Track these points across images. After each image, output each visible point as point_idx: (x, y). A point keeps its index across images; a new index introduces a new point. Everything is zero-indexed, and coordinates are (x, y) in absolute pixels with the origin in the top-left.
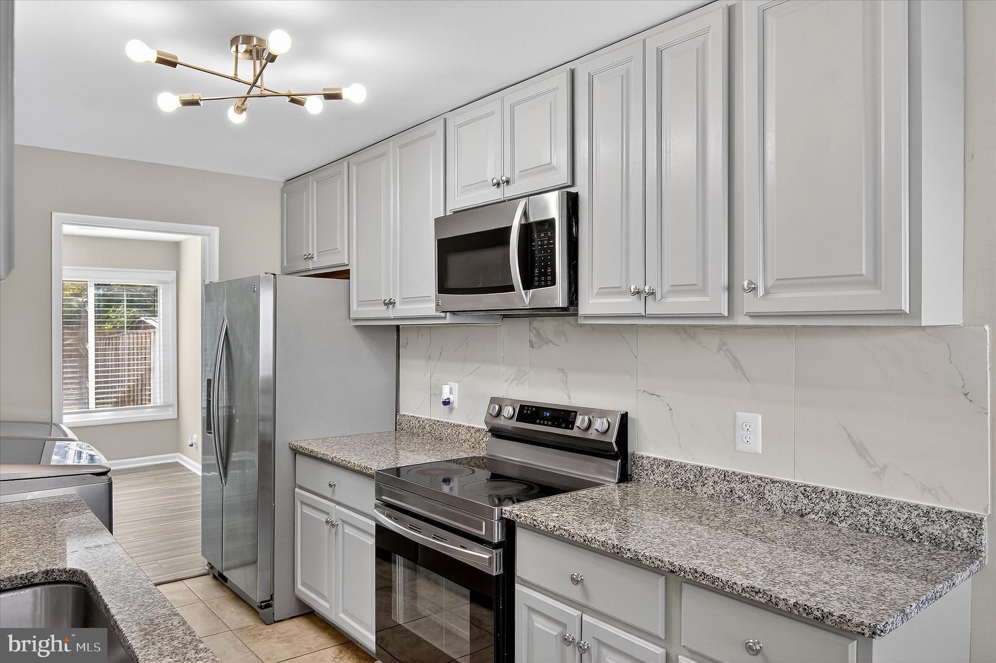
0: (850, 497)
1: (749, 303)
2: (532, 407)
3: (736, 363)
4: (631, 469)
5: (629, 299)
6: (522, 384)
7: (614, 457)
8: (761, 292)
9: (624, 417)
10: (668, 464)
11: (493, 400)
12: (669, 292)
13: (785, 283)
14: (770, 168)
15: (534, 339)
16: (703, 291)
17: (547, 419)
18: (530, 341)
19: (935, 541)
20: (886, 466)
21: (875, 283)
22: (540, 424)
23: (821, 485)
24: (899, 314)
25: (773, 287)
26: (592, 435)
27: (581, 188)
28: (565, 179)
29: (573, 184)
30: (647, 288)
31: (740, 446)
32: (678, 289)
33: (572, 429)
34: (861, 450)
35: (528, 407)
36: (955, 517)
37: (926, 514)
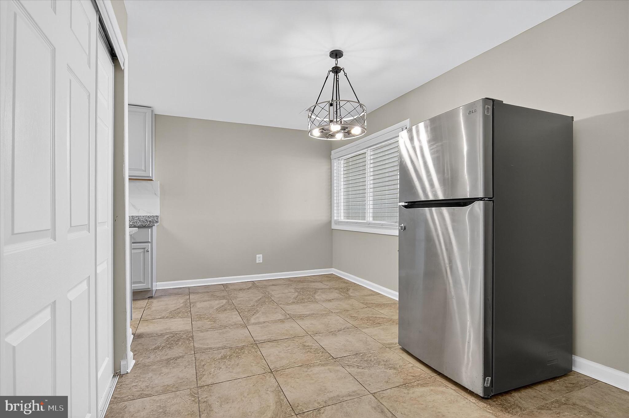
24: (150, 177)
36: (154, 217)
37: (149, 217)
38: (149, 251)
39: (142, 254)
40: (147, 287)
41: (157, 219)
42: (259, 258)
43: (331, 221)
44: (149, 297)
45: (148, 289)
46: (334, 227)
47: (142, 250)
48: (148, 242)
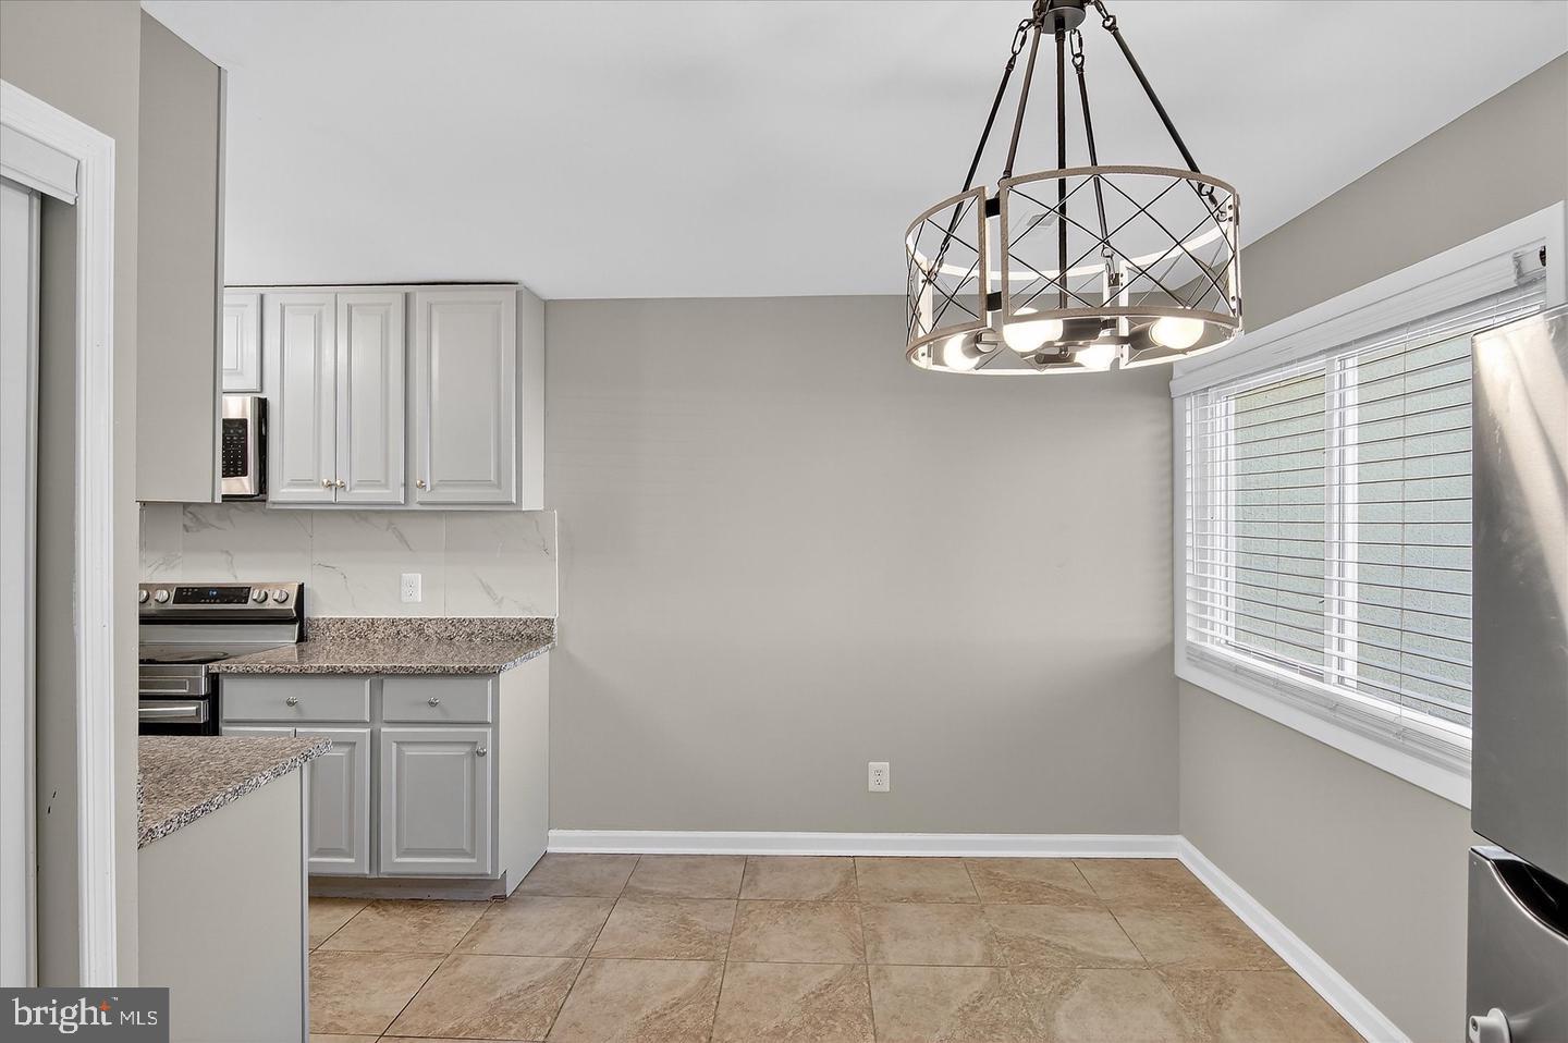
0: (482, 621)
1: (419, 496)
2: (193, 588)
3: (401, 538)
4: (310, 632)
5: (322, 490)
6: (173, 567)
7: (291, 621)
8: (428, 489)
9: (301, 587)
10: (343, 621)
11: (142, 586)
12: (356, 485)
13: (444, 483)
14: (435, 408)
15: (188, 523)
16: (386, 486)
17: (213, 597)
18: (185, 526)
19: (529, 637)
20: (502, 598)
21: (499, 486)
22: (205, 603)
23: (463, 617)
24: (511, 504)
25: (437, 485)
26: (270, 605)
27: (271, 395)
28: (255, 386)
29: (261, 391)
30: (338, 482)
31: (404, 599)
32: (362, 484)
33: (246, 603)
34: (488, 590)
35: (188, 588)
36: (540, 621)
37: (525, 623)
38: (484, 754)
39: (467, 763)
40: (480, 872)
41: (550, 629)
42: (879, 773)
43: (1172, 645)
44: (494, 898)
45: (481, 875)
46: (1184, 670)
47: (468, 749)
48: (484, 724)
